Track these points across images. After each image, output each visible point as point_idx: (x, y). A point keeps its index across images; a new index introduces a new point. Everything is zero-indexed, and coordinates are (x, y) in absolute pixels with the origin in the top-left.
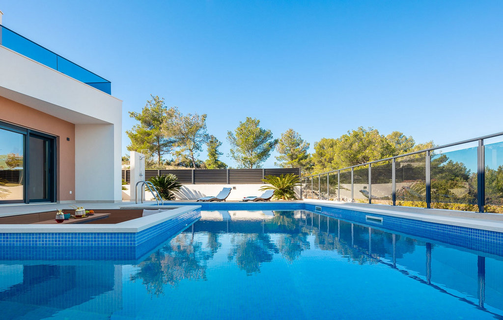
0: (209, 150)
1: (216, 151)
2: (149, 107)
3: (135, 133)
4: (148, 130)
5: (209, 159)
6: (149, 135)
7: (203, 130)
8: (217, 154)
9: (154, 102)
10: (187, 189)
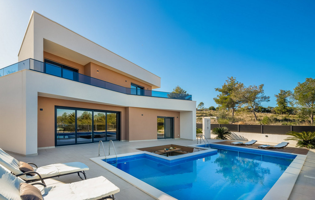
0: (277, 100)
1: (285, 100)
2: (227, 84)
3: (218, 98)
4: (226, 96)
5: (278, 106)
6: (226, 99)
7: (261, 94)
8: (286, 102)
9: (230, 80)
10: (235, 134)
